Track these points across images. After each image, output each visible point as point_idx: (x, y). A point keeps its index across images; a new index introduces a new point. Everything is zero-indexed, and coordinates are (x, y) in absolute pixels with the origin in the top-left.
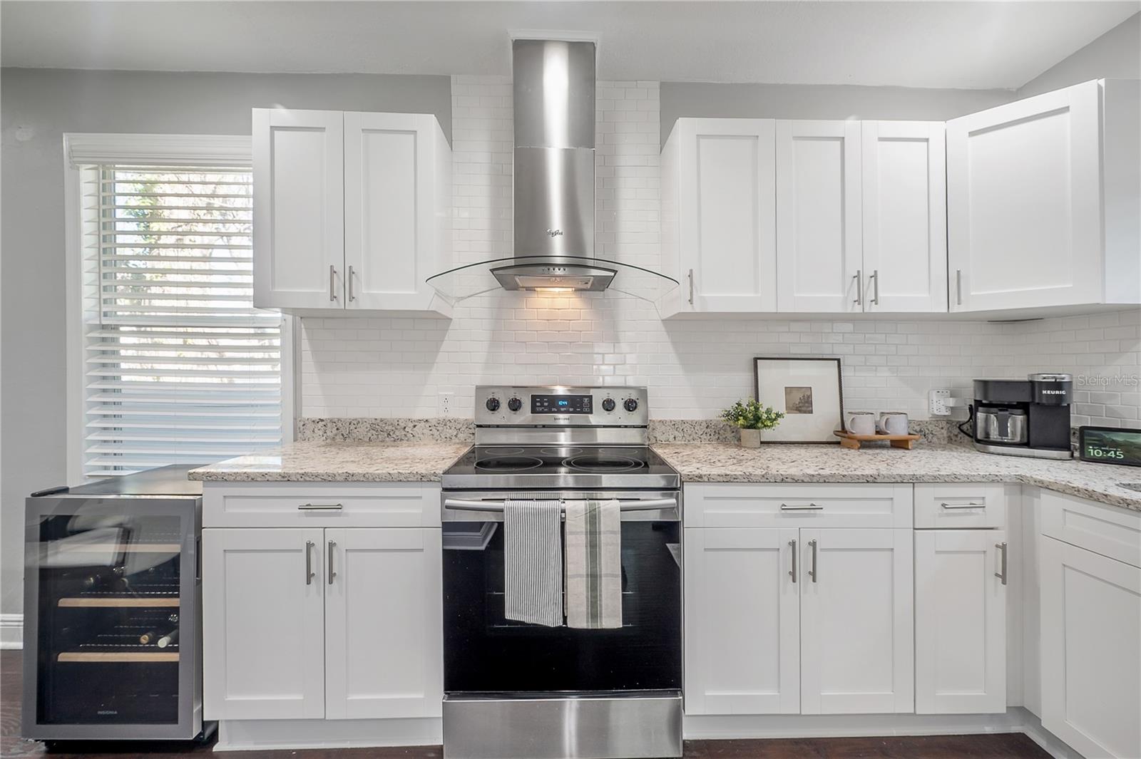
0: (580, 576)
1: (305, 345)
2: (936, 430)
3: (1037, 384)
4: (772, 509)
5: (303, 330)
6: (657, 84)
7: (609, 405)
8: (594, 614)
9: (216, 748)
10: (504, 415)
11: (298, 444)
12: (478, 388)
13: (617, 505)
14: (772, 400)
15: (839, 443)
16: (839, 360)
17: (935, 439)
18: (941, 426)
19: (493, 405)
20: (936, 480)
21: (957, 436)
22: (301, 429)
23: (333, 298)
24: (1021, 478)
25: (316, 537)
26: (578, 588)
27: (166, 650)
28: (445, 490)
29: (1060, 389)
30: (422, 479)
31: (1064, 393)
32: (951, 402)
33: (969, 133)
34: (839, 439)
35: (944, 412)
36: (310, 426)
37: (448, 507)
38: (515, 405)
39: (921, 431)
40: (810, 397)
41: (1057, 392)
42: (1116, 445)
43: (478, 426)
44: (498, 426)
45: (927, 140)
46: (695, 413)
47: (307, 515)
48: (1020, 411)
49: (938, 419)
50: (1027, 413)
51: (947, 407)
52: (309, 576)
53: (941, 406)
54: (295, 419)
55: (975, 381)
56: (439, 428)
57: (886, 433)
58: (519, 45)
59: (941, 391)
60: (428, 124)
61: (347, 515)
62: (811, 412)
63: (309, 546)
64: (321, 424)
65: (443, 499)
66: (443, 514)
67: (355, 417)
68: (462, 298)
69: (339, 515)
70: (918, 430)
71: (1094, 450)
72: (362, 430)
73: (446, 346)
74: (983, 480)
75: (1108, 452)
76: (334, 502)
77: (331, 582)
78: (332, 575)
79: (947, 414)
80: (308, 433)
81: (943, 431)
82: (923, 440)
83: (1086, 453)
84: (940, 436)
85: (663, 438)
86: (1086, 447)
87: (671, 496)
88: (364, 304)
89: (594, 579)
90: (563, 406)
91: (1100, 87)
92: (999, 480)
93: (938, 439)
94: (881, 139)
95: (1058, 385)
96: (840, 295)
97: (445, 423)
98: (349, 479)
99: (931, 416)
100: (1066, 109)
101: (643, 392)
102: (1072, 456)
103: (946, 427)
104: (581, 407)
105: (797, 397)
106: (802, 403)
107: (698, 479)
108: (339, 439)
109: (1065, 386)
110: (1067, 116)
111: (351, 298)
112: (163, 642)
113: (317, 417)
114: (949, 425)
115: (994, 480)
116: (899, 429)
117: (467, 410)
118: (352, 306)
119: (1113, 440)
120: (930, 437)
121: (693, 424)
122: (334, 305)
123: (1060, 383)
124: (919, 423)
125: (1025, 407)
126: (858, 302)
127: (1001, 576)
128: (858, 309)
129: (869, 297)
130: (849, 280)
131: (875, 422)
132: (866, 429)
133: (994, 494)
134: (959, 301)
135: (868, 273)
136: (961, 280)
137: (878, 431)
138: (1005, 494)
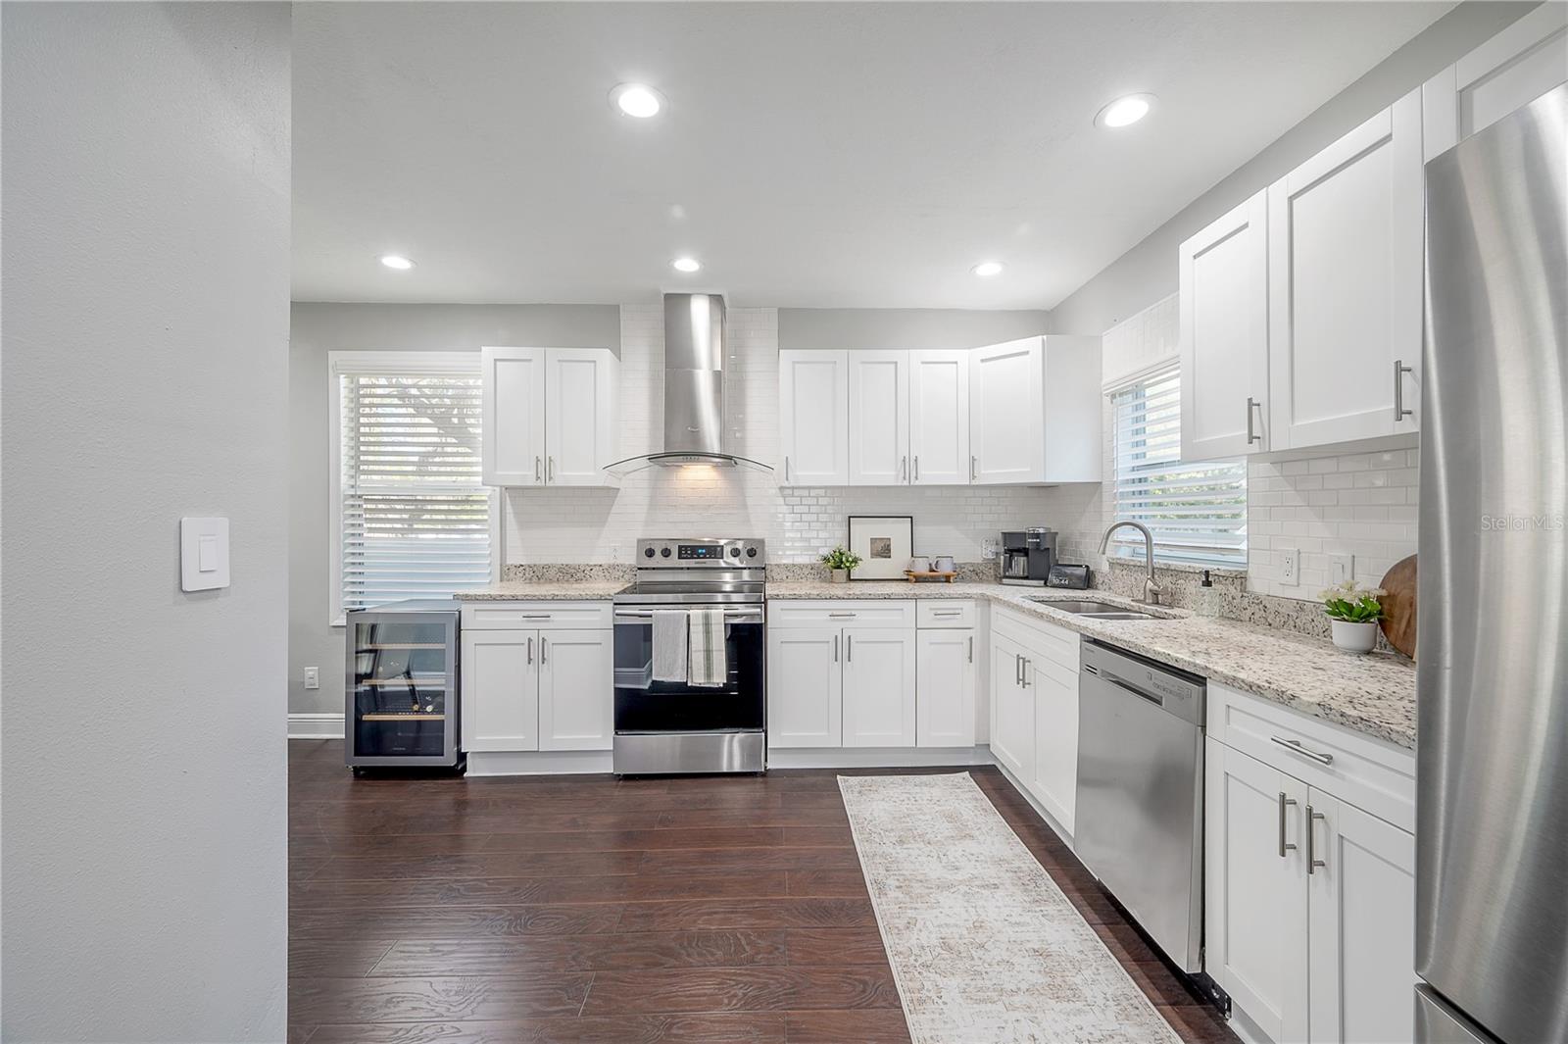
0: (700, 651)
1: (509, 509)
2: (986, 571)
3: (1027, 535)
4: (825, 616)
5: (508, 498)
6: (776, 310)
7: (736, 553)
8: (709, 675)
9: (465, 775)
10: (659, 560)
11: (504, 584)
12: (639, 541)
13: (722, 612)
14: (861, 548)
15: (907, 580)
16: (911, 517)
17: (985, 577)
18: (987, 566)
19: (650, 553)
20: (928, 597)
21: (1000, 573)
22: (506, 573)
23: (538, 478)
24: (988, 597)
25: (533, 635)
26: (698, 658)
27: (432, 712)
28: (615, 604)
29: (1038, 538)
30: (601, 599)
32: (993, 549)
34: (906, 577)
35: (989, 557)
36: (513, 569)
37: (617, 615)
38: (666, 553)
39: (974, 570)
40: (889, 546)
41: (1036, 540)
42: (1066, 575)
43: (639, 569)
44: (654, 569)
45: (956, 363)
46: (803, 560)
47: (528, 621)
48: (1022, 554)
49: (986, 561)
50: (1027, 555)
51: (993, 552)
52: (530, 660)
53: (988, 552)
54: (501, 565)
55: (1001, 532)
56: (609, 571)
57: (936, 573)
58: (668, 297)
59: (988, 541)
60: (605, 356)
61: (553, 621)
62: (890, 557)
63: (530, 640)
64: (521, 568)
65: (614, 609)
66: (614, 619)
67: (546, 563)
68: (628, 473)
69: (548, 621)
70: (971, 570)
71: (1056, 579)
72: (553, 572)
73: (614, 509)
75: (1061, 580)
76: (546, 613)
77: (543, 663)
78: (544, 659)
79: (993, 557)
80: (512, 575)
81: (988, 569)
82: (975, 577)
83: (1052, 582)
85: (778, 577)
86: (1054, 578)
87: (757, 607)
88: (558, 482)
89: (708, 652)
90: (702, 553)
91: (1043, 340)
92: (971, 598)
94: (923, 363)
95: (1037, 536)
96: (893, 473)
97: (614, 567)
98: (554, 599)
99: (982, 559)
100: (1027, 353)
101: (762, 542)
102: (1045, 583)
103: (990, 566)
104: (715, 554)
105: (880, 546)
106: (883, 550)
107: (777, 597)
108: (535, 579)
109: (1041, 537)
110: (1027, 356)
111: (550, 478)
112: (429, 708)
113: (518, 564)
114: (992, 565)
116: (946, 568)
117: (630, 557)
118: (550, 484)
119: (1067, 572)
120: (980, 574)
121: (801, 567)
122: (538, 483)
123: (1039, 534)
124: (972, 565)
125: (1025, 552)
126: (904, 478)
127: (970, 658)
128: (906, 483)
129: (913, 474)
130: (900, 463)
131: (930, 565)
132: (922, 568)
133: (968, 606)
134: (974, 477)
135: (913, 458)
136: (976, 463)
137: (932, 570)
138: (976, 606)
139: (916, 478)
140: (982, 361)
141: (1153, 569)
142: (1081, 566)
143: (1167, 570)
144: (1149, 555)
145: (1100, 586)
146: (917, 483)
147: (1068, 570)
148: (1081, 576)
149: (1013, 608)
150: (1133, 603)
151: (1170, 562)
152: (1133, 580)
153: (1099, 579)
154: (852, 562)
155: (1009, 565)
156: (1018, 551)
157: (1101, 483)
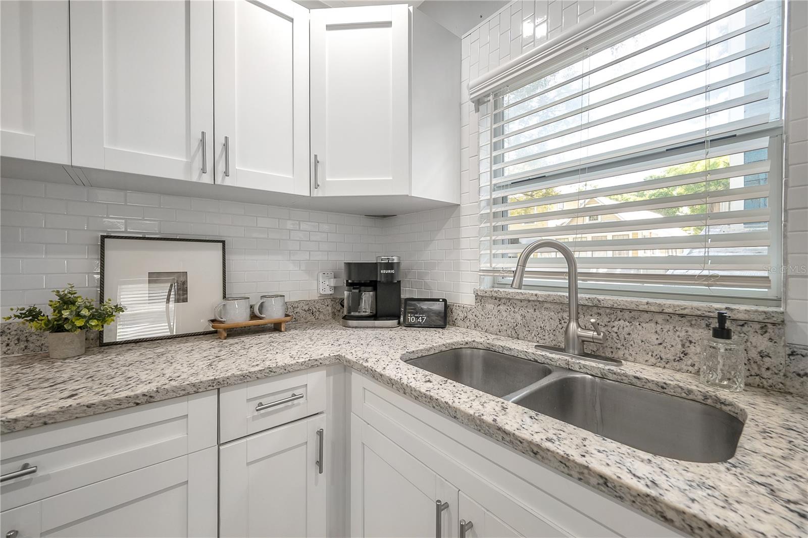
2: (323, 308)
3: (379, 264)
16: (223, 242)
17: (322, 316)
18: (326, 304)
21: (339, 311)
24: (339, 358)
29: (392, 269)
31: (393, 272)
32: (332, 282)
33: (327, 26)
35: (329, 292)
39: (309, 310)
41: (389, 271)
42: (422, 311)
48: (370, 288)
49: (324, 297)
50: (375, 289)
51: (331, 287)
53: (325, 286)
55: (345, 263)
57: (261, 318)
59: (326, 273)
70: (306, 309)
71: (411, 317)
74: (302, 367)
75: (418, 318)
79: (331, 293)
81: (328, 308)
82: (310, 318)
83: (407, 321)
84: (325, 313)
86: (407, 315)
91: (409, 12)
92: (319, 364)
93: (324, 315)
95: (390, 266)
99: (319, 295)
100: (390, 24)
102: (399, 323)
103: (331, 305)
109: (395, 267)
110: (388, 29)
114: (333, 302)
115: (313, 365)
116: (274, 312)
119: (422, 308)
120: (317, 315)
123: (392, 264)
124: (307, 302)
125: (373, 285)
126: (204, 171)
127: (319, 463)
128: (207, 179)
129: (221, 167)
130: (195, 144)
131: (251, 307)
132: (238, 315)
133: (316, 381)
134: (317, 186)
135: (220, 141)
136: (319, 166)
137: (253, 316)
138: (328, 375)
139: (226, 174)
140: (330, 27)
141: (578, 305)
142: (438, 300)
143: (596, 308)
144: (572, 288)
145: (460, 323)
146: (228, 182)
147: (425, 306)
148: (440, 312)
149: (416, 398)
150: (539, 352)
151: (601, 297)
152: (519, 318)
153: (458, 314)
154: (92, 317)
155: (356, 302)
156: (365, 285)
157: (459, 205)
